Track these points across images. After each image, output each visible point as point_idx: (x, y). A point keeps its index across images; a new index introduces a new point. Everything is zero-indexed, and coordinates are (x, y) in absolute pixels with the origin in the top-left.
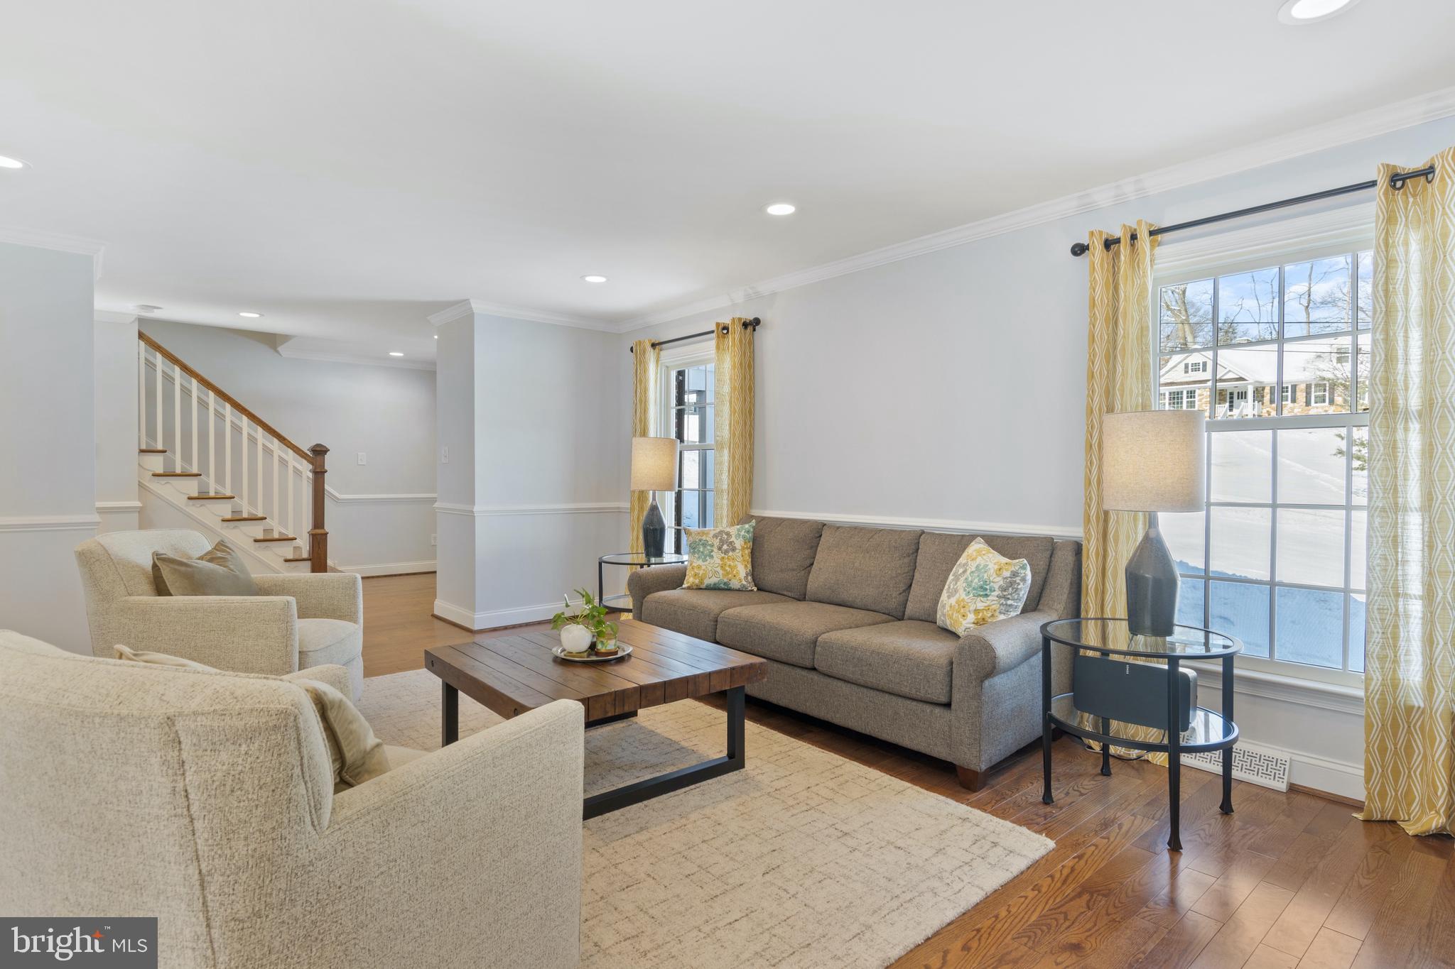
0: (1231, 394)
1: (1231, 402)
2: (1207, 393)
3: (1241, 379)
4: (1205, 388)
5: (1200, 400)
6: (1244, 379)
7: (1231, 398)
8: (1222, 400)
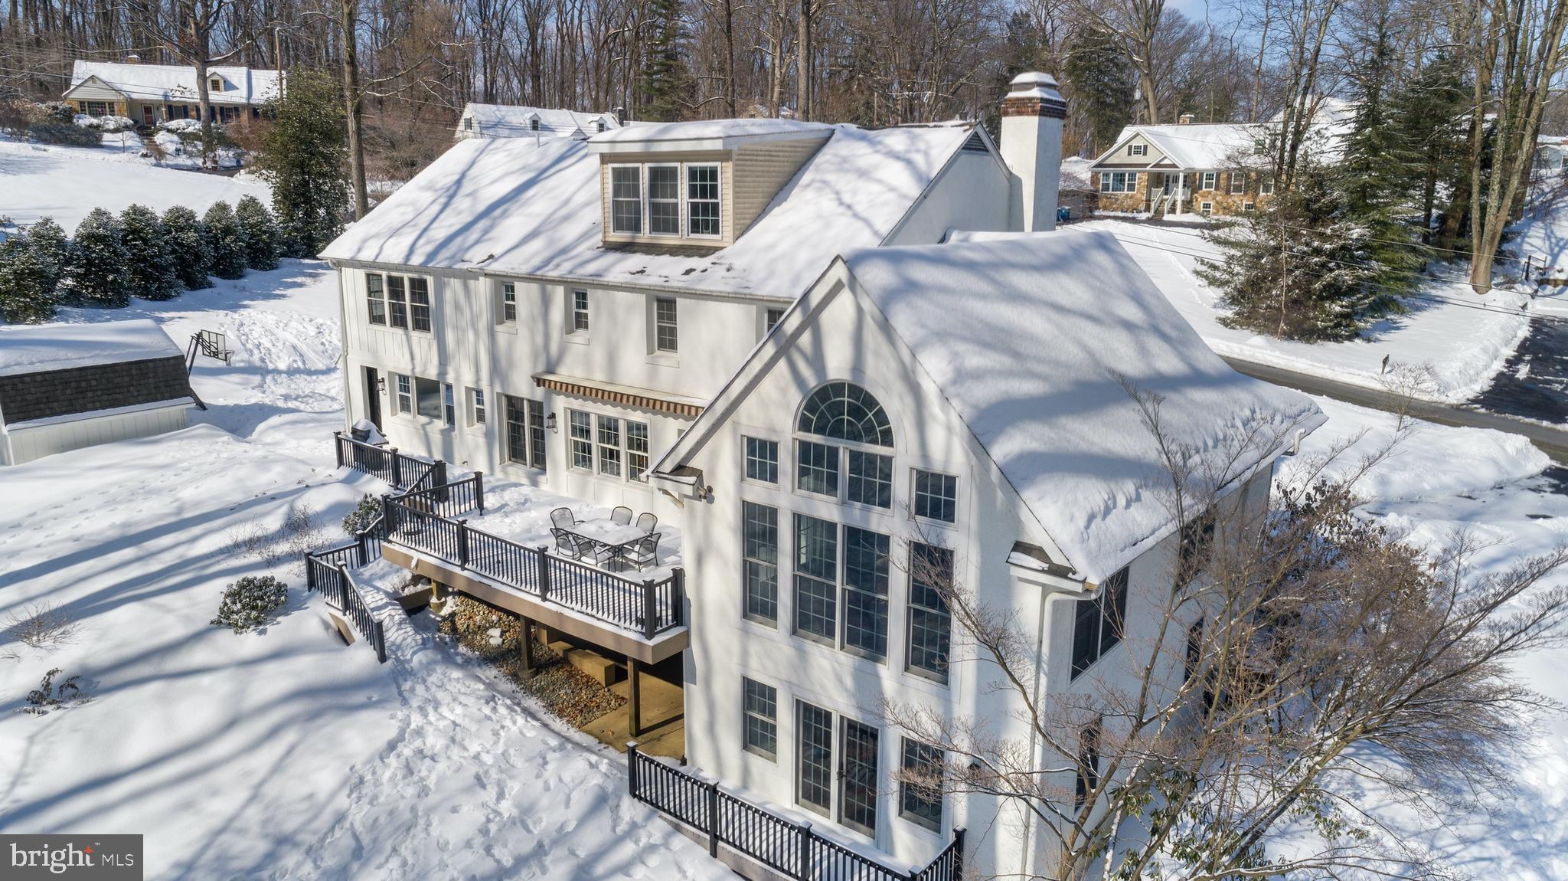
0: (1168, 177)
1: (1167, 185)
2: (1145, 177)
3: (1174, 166)
4: (1144, 172)
5: (1139, 184)
6: (1176, 167)
7: (1168, 181)
8: (1158, 185)
